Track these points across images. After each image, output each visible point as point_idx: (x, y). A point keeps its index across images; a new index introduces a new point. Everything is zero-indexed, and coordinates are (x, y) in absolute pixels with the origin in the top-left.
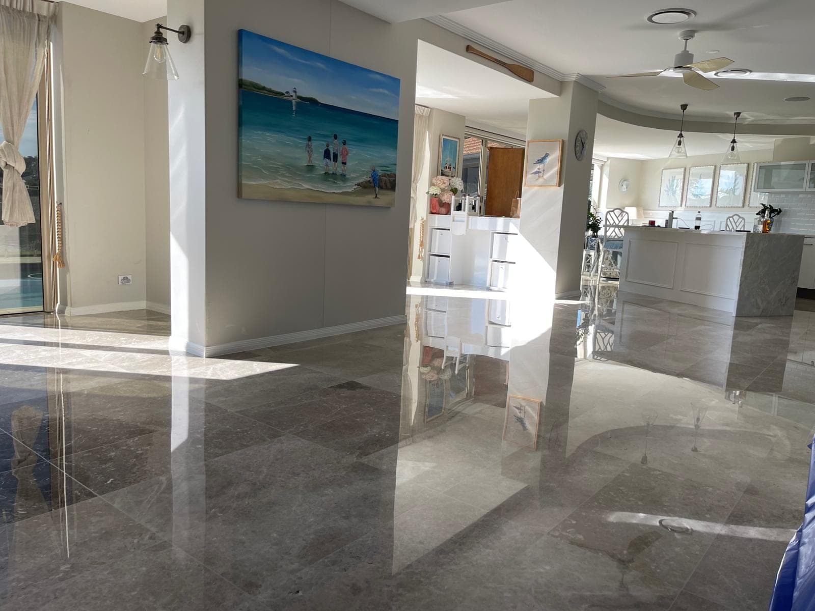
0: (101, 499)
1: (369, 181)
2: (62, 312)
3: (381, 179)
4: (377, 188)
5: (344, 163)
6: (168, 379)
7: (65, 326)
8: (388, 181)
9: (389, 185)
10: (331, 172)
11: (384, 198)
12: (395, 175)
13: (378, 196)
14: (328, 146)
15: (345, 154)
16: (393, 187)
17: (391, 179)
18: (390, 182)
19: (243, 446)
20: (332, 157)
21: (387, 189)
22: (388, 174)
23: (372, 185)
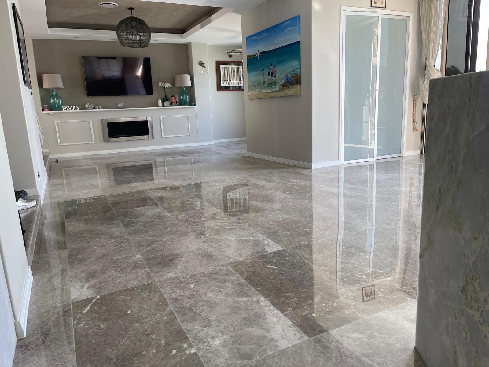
3: (291, 80)
4: (289, 85)
5: (275, 76)
8: (294, 80)
10: (271, 82)
11: (294, 90)
12: (298, 75)
13: (290, 90)
14: (269, 70)
15: (275, 71)
17: (296, 78)
20: (271, 75)
21: (294, 84)
22: (294, 76)
23: (287, 84)
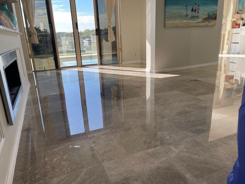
0: (131, 99)
1: (207, 17)
2: (121, 63)
3: (211, 16)
4: (210, 20)
5: (198, 12)
6: (146, 78)
7: (122, 66)
9: (214, 18)
10: (193, 16)
11: (212, 23)
12: (217, 14)
13: (210, 22)
14: (193, 7)
15: (199, 9)
16: (215, 18)
17: (215, 16)
18: (215, 17)
19: (163, 92)
20: (194, 11)
21: (213, 19)
22: (214, 14)
23: (208, 18)
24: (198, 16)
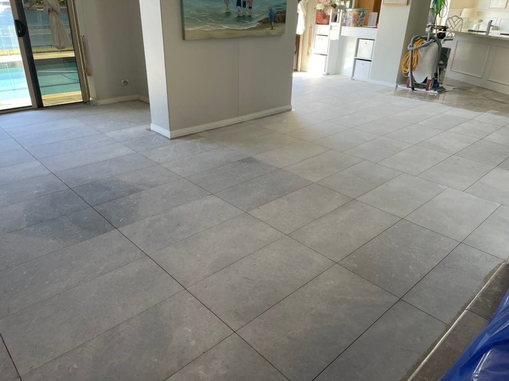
1: (268, 19)
3: (276, 16)
4: (273, 23)
5: (250, 8)
8: (280, 17)
10: (242, 15)
11: (278, 29)
12: (286, 11)
13: (273, 28)
15: (251, 1)
16: (283, 20)
17: (283, 15)
18: (282, 17)
20: (242, 4)
21: (280, 22)
22: (280, 12)
23: (270, 20)
24: (250, 16)
